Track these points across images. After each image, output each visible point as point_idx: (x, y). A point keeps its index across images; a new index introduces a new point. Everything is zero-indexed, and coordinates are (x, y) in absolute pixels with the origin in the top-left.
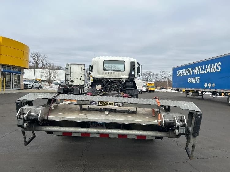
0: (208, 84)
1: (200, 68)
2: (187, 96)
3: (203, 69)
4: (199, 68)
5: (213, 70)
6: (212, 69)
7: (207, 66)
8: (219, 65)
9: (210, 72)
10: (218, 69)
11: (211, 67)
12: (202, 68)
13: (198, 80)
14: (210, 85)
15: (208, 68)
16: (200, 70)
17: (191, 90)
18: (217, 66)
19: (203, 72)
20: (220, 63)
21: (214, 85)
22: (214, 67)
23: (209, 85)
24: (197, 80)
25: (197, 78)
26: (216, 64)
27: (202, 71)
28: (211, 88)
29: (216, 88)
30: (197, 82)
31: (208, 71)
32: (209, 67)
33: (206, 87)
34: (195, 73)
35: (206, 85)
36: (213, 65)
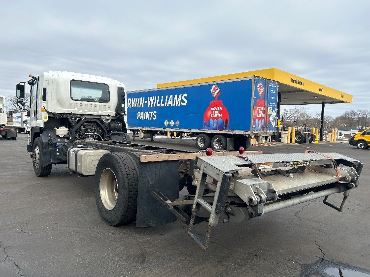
0: (169, 121)
1: (157, 99)
2: (134, 138)
3: (162, 100)
4: (155, 99)
5: (177, 103)
6: (175, 102)
7: (167, 97)
8: (185, 97)
9: (172, 105)
10: (184, 102)
11: (173, 100)
12: (160, 99)
13: (155, 115)
14: (172, 123)
15: (169, 101)
16: (157, 102)
17: (143, 130)
18: (182, 98)
19: (162, 105)
20: (186, 95)
21: (178, 123)
22: (178, 99)
23: (170, 123)
24: (153, 116)
25: (152, 112)
26: (180, 95)
27: (160, 103)
28: (175, 126)
29: (180, 127)
30: (152, 118)
31: (170, 105)
32: (170, 98)
33: (166, 126)
34: (149, 106)
35: (166, 123)
36: (176, 96)
